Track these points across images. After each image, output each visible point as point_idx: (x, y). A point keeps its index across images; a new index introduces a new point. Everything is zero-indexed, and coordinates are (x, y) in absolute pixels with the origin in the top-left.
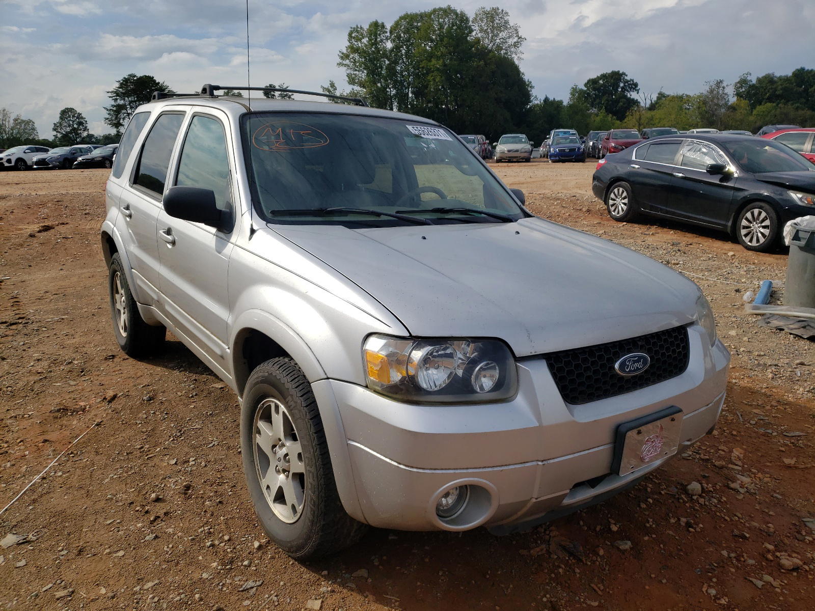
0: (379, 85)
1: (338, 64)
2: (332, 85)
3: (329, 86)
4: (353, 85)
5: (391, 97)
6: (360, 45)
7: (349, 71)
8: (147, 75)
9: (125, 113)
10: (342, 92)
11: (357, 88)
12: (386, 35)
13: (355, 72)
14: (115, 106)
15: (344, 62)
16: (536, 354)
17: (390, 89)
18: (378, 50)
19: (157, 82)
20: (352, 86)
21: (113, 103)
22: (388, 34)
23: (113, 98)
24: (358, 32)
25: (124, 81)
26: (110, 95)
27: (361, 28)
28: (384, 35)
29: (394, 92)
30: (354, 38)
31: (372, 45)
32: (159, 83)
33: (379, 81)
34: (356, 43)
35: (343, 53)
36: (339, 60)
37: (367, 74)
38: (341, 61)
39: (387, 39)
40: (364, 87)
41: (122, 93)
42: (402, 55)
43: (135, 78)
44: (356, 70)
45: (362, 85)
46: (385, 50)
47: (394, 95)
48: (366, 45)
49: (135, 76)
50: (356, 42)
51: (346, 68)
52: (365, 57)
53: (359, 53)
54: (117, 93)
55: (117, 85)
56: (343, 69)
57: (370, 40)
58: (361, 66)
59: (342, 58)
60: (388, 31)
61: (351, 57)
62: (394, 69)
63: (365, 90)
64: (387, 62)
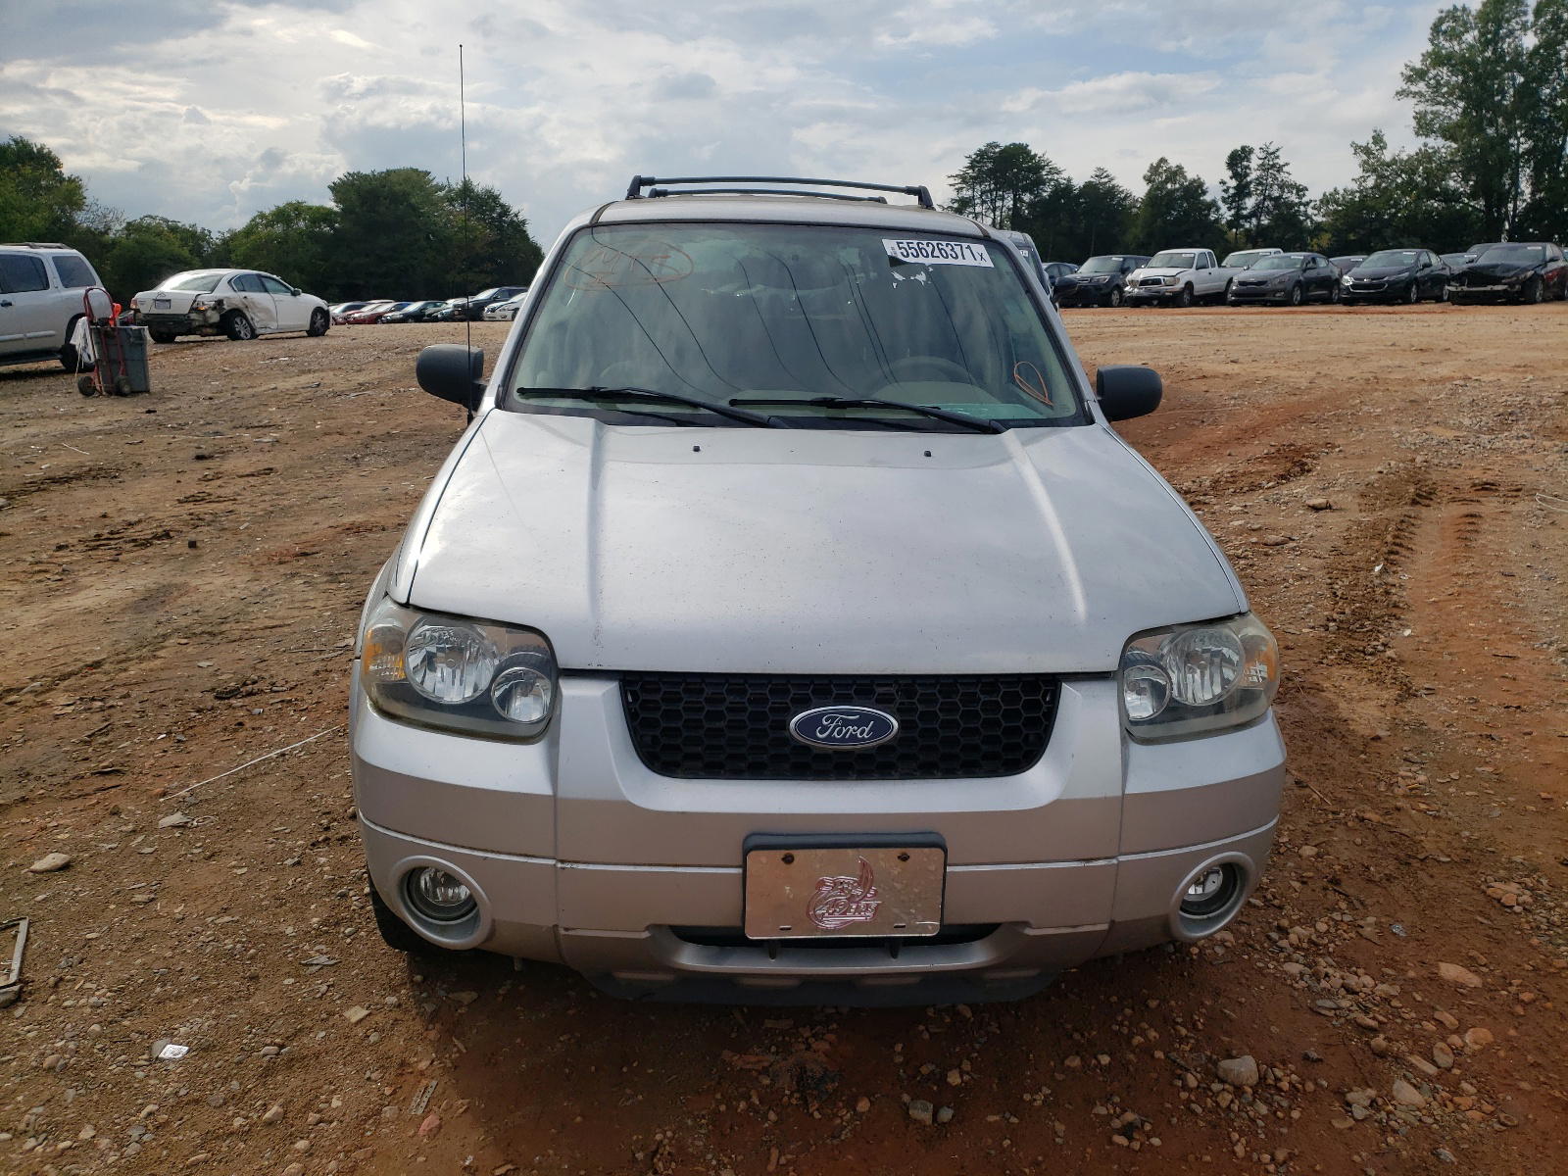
0: (1491, 131)
1: (1397, 93)
2: (1378, 139)
3: (1371, 141)
4: (1427, 136)
5: (1518, 156)
6: (1457, 48)
7: (1421, 107)
8: (1018, 143)
9: (970, 213)
10: (1397, 153)
11: (1436, 142)
12: (1524, 19)
13: (1435, 108)
14: (956, 201)
15: (1414, 88)
16: (599, 668)
17: (1518, 139)
18: (1500, 57)
19: (1032, 153)
20: (1422, 140)
21: (954, 195)
22: (1530, 18)
23: (957, 187)
24: (1455, 19)
25: (978, 155)
26: (952, 181)
27: (1464, 9)
28: (1518, 19)
29: (1525, 145)
30: (1445, 32)
31: (1487, 43)
32: (1036, 155)
33: (1492, 123)
34: (1447, 45)
35: (1413, 69)
36: (1402, 85)
37: (1465, 109)
38: (1405, 87)
39: (1524, 28)
40: (1453, 138)
41: (972, 178)
42: (1560, 61)
43: (997, 150)
44: (1439, 103)
45: (1448, 133)
46: (1518, 53)
47: (1528, 152)
48: (1471, 47)
49: (998, 146)
50: (1451, 40)
51: (1415, 101)
52: (1464, 73)
53: (1453, 66)
54: (964, 178)
55: (967, 162)
56: (1411, 101)
57: (1482, 34)
58: (1451, 95)
59: (1409, 79)
60: (1530, 11)
61: (1430, 75)
62: (1536, 92)
63: (1454, 145)
64: (1520, 79)
